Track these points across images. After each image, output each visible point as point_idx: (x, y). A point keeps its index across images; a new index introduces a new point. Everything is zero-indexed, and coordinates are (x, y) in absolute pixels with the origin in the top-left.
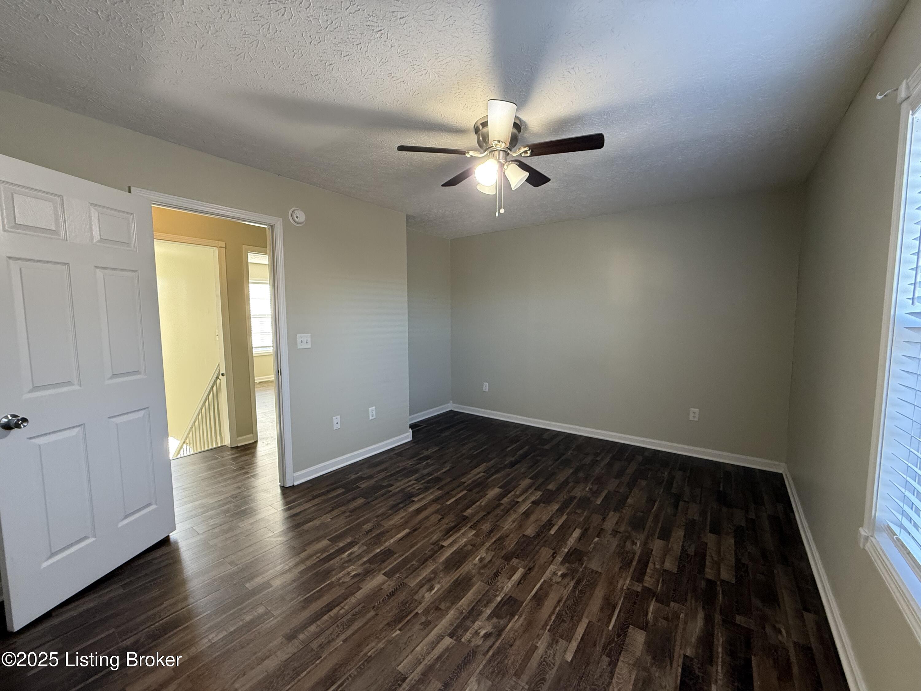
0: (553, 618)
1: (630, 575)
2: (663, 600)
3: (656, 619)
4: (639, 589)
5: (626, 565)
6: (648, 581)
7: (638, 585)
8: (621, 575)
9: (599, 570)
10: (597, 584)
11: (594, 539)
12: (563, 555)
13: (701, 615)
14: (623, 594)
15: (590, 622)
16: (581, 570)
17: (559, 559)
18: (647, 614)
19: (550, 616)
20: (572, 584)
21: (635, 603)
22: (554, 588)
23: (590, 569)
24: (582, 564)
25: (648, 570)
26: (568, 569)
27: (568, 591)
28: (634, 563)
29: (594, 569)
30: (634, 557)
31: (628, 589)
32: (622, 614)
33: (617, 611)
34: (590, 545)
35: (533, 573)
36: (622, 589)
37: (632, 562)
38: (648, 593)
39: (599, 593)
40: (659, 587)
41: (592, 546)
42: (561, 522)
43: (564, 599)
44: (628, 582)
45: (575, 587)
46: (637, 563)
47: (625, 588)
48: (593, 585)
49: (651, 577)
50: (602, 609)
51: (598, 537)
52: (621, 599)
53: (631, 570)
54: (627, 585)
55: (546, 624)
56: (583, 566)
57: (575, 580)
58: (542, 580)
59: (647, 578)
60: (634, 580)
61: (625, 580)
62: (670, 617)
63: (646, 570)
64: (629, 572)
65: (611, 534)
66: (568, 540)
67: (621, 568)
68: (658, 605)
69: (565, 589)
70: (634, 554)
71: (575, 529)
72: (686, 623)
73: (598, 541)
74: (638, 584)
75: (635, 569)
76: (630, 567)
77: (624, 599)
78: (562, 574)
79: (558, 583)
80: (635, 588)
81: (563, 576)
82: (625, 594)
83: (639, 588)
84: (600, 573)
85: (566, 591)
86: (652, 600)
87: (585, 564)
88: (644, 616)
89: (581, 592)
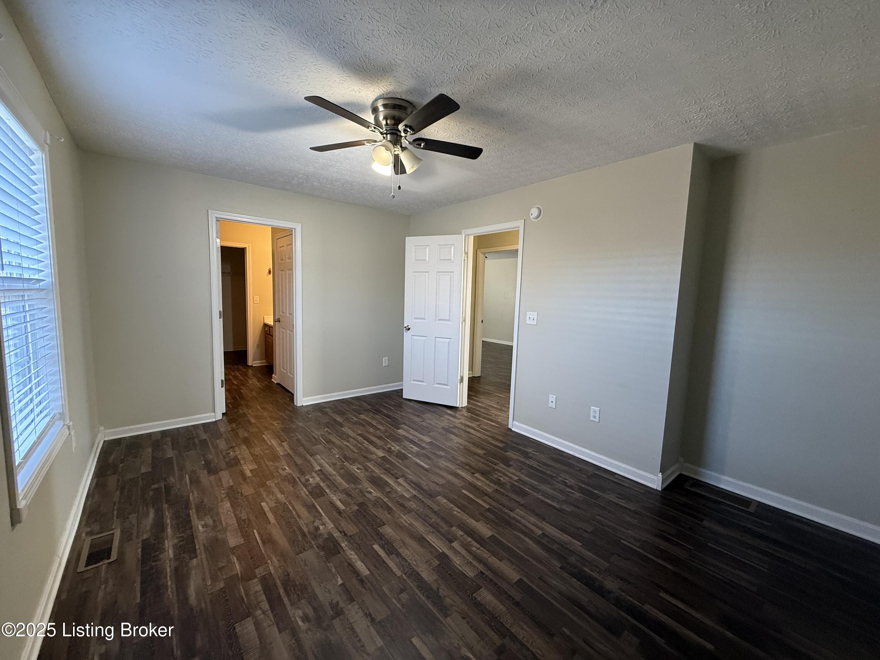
0: (291, 508)
1: (275, 576)
2: (233, 581)
3: (229, 561)
4: (257, 571)
5: (287, 583)
6: (256, 586)
7: (260, 573)
8: (281, 569)
9: (301, 555)
10: (290, 545)
11: (341, 578)
12: (339, 540)
13: (193, 599)
14: (266, 556)
15: (270, 523)
16: (313, 543)
17: (336, 534)
18: (238, 559)
19: (293, 506)
20: (305, 530)
21: (252, 558)
22: (312, 519)
23: (308, 550)
24: (317, 547)
25: (264, 597)
26: (321, 535)
27: (302, 524)
28: (282, 591)
29: (305, 552)
30: (290, 600)
31: (266, 563)
32: (255, 543)
33: (260, 541)
34: (335, 568)
35: (334, 513)
36: (271, 559)
37: (286, 590)
38: (248, 576)
39: (282, 541)
40: (243, 591)
41: (333, 570)
42: (391, 564)
43: (298, 520)
44: (271, 568)
45: (300, 529)
46: (280, 595)
47: (269, 561)
48: (293, 542)
49: (256, 592)
50: (270, 534)
51: (341, 585)
52: (264, 551)
53: (279, 583)
54: (269, 565)
55: (290, 502)
56: (315, 547)
57: (307, 533)
58: (323, 515)
59: (259, 588)
60: (268, 574)
61: (275, 568)
62: (219, 573)
63: (266, 596)
64: (279, 578)
65: (338, 603)
66: (356, 553)
67: (288, 575)
68: (234, 573)
69: (305, 524)
70: (292, 604)
71: (369, 570)
72: (204, 580)
73: (337, 582)
74: (262, 574)
75: (276, 586)
76: (283, 584)
77: (262, 553)
78: (319, 528)
79: (314, 522)
80: (261, 569)
81: (317, 529)
82: (264, 557)
83: (259, 573)
84: (298, 554)
85: (303, 523)
86: (241, 573)
87: (316, 549)
88: (239, 556)
89: (294, 531)
